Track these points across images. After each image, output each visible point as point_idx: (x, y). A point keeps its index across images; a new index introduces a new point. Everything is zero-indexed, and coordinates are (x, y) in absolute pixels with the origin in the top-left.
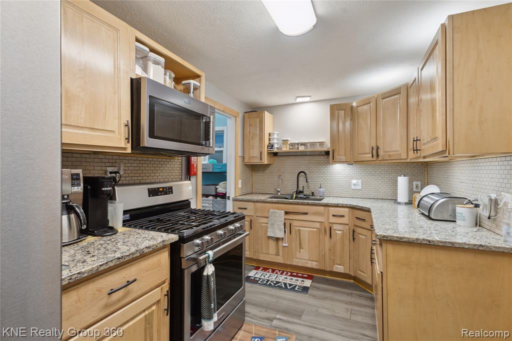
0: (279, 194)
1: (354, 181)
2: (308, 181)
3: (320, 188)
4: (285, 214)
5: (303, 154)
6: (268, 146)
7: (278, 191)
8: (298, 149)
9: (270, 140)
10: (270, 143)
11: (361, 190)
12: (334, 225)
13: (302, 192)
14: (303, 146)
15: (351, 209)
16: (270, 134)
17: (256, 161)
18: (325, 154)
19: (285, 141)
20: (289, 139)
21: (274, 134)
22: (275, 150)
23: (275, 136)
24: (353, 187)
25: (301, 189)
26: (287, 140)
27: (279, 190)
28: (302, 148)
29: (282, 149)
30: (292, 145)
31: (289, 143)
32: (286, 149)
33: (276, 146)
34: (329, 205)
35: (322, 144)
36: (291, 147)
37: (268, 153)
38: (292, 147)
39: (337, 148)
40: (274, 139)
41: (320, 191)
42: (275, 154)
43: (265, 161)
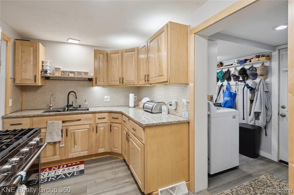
0: (51, 108)
1: (106, 97)
2: (77, 97)
3: (85, 102)
4: (62, 123)
5: (72, 79)
6: (42, 71)
7: (51, 107)
8: (69, 75)
9: (43, 66)
10: (43, 69)
11: (110, 102)
12: (99, 124)
13: (72, 106)
14: (73, 74)
15: (109, 113)
16: (43, 62)
17: (31, 83)
18: (88, 80)
19: (57, 69)
20: (61, 68)
21: (47, 62)
22: (48, 75)
23: (48, 64)
24: (105, 100)
25: (70, 103)
26: (60, 68)
27: (51, 105)
28: (71, 75)
29: (54, 75)
30: (63, 72)
31: (61, 70)
32: (58, 74)
33: (49, 72)
34: (96, 112)
35: (86, 73)
36: (62, 74)
37: (41, 77)
39: (98, 77)
40: (47, 66)
41: (85, 104)
42: (48, 78)
43: (39, 82)
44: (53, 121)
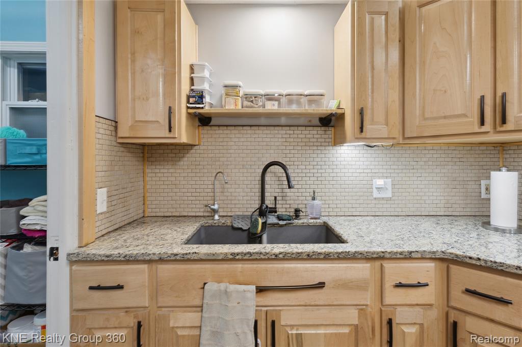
0: (216, 217)
1: (380, 182)
3: (314, 199)
5: (271, 122)
6: (189, 97)
7: (214, 211)
8: (264, 106)
9: (192, 84)
10: (192, 90)
11: (390, 199)
13: (273, 210)
14: (276, 103)
16: (192, 68)
17: (156, 134)
18: (318, 123)
19: (231, 90)
20: (240, 83)
21: (202, 67)
22: (207, 109)
23: (206, 74)
24: (376, 194)
25: (269, 202)
26: (235, 87)
27: (216, 207)
28: (271, 107)
29: (222, 107)
30: (250, 98)
31: (241, 94)
32: (233, 106)
33: (207, 99)
35: (313, 98)
36: (246, 103)
37: (189, 114)
38: (249, 104)
40: (203, 79)
41: (312, 207)
42: (204, 120)
43: (183, 133)
44: (223, 286)
